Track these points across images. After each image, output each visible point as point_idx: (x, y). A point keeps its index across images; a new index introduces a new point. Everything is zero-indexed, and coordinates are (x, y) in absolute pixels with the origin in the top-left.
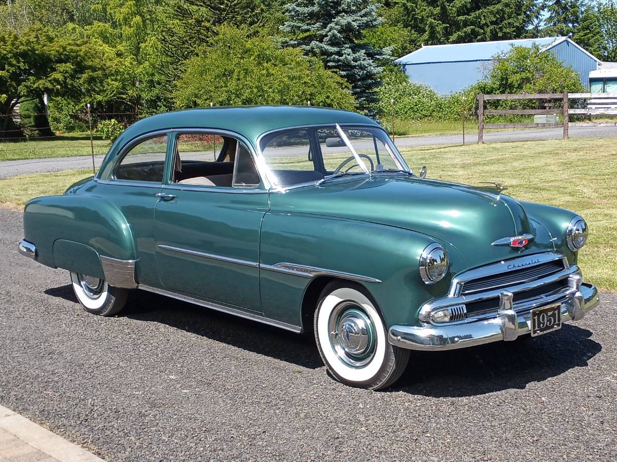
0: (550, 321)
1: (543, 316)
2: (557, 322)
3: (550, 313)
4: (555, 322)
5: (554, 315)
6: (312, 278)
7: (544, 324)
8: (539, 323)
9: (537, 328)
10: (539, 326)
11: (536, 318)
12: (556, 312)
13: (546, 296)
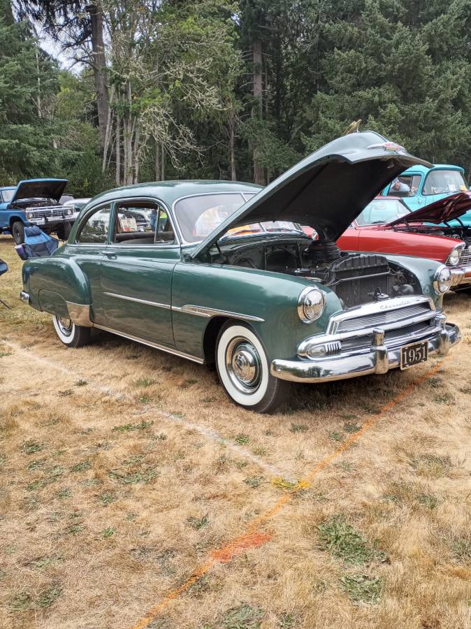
0: (418, 356)
1: (412, 352)
2: (424, 357)
3: (418, 349)
4: (422, 356)
5: (421, 351)
6: (209, 318)
7: (412, 358)
8: (408, 358)
9: (406, 363)
10: (408, 361)
11: (405, 353)
12: (424, 348)
13: (416, 334)
